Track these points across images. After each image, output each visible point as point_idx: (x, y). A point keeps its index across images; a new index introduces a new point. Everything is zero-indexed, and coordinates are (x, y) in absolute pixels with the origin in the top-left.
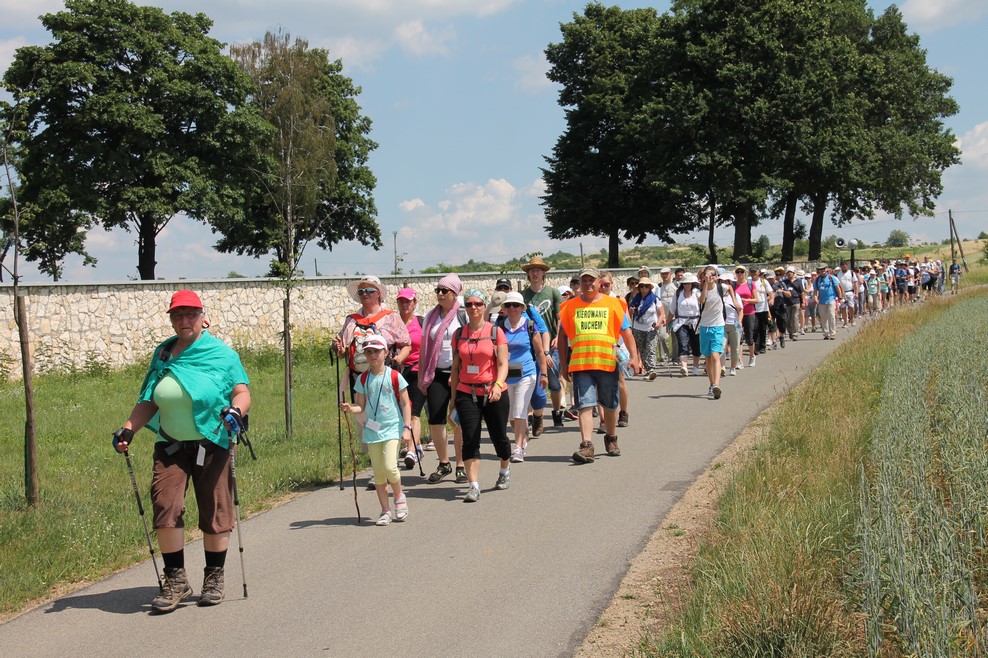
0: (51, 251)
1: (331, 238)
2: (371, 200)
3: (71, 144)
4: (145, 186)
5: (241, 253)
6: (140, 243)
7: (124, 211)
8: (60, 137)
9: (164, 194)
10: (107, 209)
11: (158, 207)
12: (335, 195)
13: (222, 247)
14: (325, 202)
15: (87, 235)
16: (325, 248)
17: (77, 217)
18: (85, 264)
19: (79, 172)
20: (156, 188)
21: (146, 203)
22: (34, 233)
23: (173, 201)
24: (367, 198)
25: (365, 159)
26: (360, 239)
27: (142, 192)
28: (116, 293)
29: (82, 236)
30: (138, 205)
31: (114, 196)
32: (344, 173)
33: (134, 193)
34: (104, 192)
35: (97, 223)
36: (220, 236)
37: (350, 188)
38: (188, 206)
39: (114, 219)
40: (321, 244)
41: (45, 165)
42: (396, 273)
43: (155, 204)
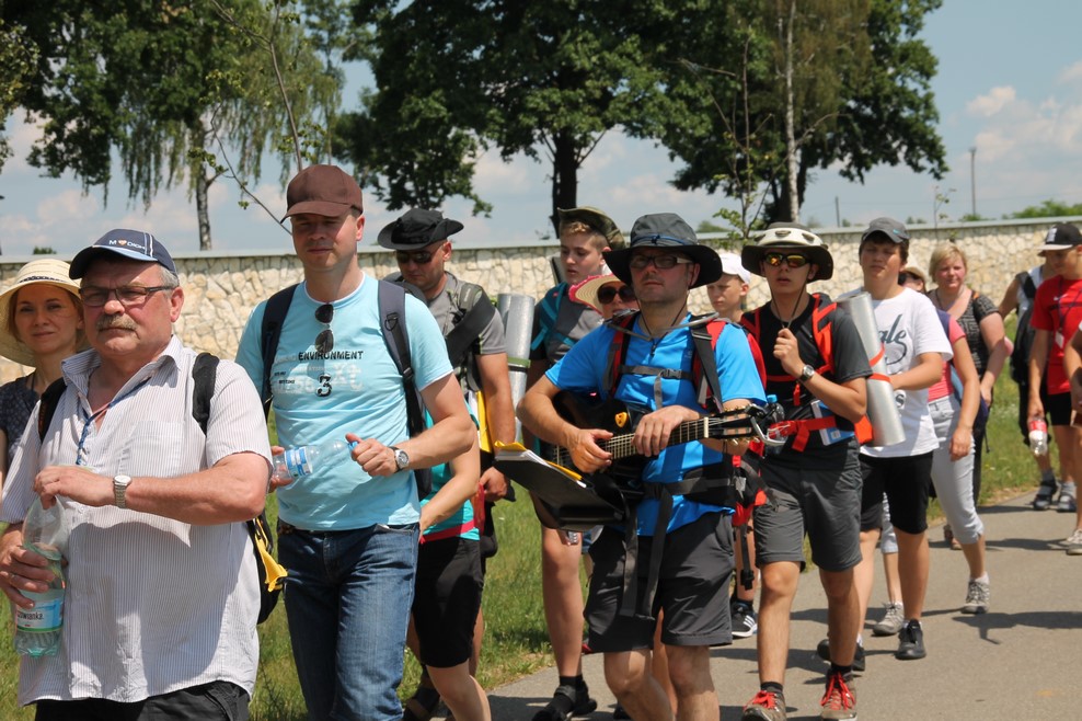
0: (423, 194)
1: (861, 163)
2: (929, 96)
3: (449, 24)
4: (562, 88)
5: (712, 190)
6: (554, 179)
7: (529, 128)
8: (434, 13)
9: (590, 100)
10: (502, 126)
11: (582, 120)
12: (867, 91)
13: (684, 182)
14: (852, 104)
15: (475, 168)
16: (852, 179)
17: (457, 139)
18: (475, 213)
19: (463, 68)
20: (580, 91)
21: (562, 115)
22: (399, 166)
23: (603, 110)
24: (922, 93)
25: (919, 27)
26: (910, 163)
27: (556, 97)
28: (505, 261)
29: (468, 171)
30: (549, 118)
31: (513, 105)
32: (884, 52)
33: (544, 98)
34: (499, 98)
35: (486, 148)
36: (681, 164)
37: (892, 78)
38: (624, 118)
39: (515, 141)
40: (846, 174)
41: (411, 59)
42: (974, 218)
43: (577, 116)
